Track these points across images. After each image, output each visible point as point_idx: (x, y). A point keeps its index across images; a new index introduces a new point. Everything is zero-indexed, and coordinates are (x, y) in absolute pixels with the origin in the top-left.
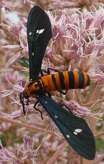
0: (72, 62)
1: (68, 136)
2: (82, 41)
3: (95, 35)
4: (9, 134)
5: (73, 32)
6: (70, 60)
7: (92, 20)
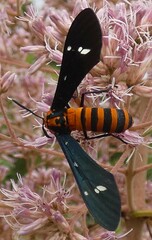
0: (117, 71)
1: (86, 193)
2: (130, 43)
3: (148, 33)
4: (31, 156)
5: (119, 30)
6: (115, 69)
7: (144, 12)
